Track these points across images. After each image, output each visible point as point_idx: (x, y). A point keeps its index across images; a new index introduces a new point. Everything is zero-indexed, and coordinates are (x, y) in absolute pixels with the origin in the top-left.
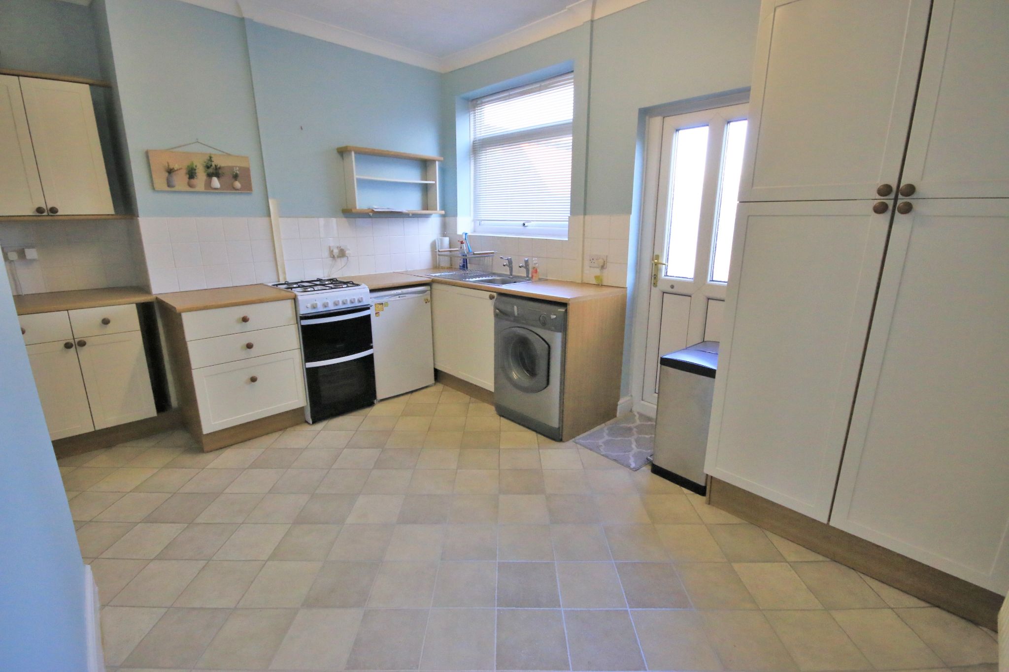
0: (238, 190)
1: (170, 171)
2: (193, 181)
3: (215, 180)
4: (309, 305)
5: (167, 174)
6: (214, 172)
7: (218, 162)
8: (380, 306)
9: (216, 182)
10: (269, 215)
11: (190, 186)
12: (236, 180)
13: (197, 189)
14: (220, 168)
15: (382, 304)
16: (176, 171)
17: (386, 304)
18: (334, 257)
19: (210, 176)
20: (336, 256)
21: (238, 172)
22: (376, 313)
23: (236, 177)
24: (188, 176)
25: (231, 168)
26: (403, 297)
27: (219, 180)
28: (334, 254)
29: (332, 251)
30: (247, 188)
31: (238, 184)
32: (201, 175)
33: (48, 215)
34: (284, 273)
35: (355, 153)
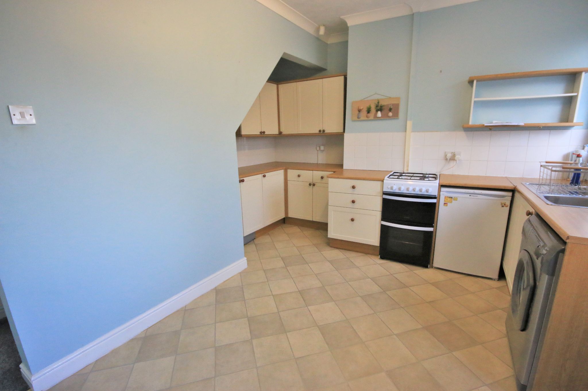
0: (390, 117)
1: (360, 111)
2: (369, 115)
3: (379, 113)
4: (389, 187)
5: (358, 112)
6: (380, 108)
7: (382, 103)
8: (449, 199)
9: (379, 114)
10: (406, 131)
11: (367, 117)
12: (390, 112)
13: (370, 119)
14: (383, 106)
15: (452, 198)
16: (362, 110)
17: (456, 199)
18: (447, 159)
19: (377, 111)
20: (448, 159)
21: (392, 107)
22: (444, 203)
23: (390, 110)
24: (367, 112)
25: (388, 105)
26: (473, 196)
27: (381, 113)
28: (447, 157)
29: (446, 155)
30: (396, 115)
31: (390, 114)
32: (373, 110)
33: (323, 133)
34: (408, 166)
35: (477, 81)
